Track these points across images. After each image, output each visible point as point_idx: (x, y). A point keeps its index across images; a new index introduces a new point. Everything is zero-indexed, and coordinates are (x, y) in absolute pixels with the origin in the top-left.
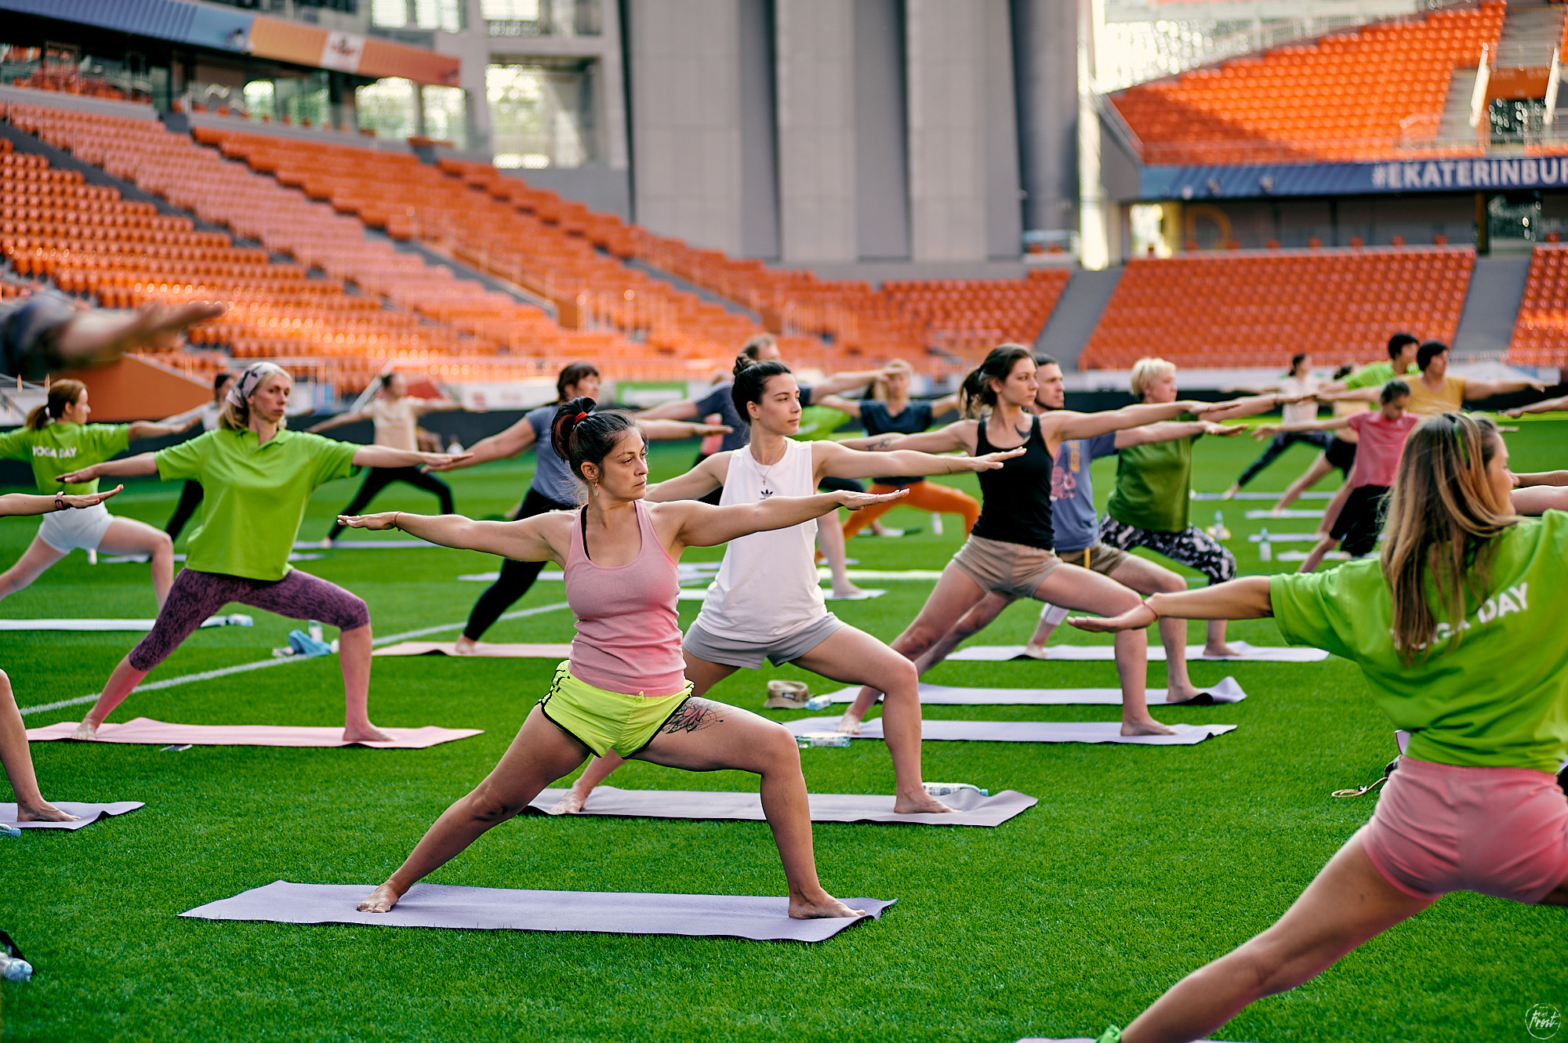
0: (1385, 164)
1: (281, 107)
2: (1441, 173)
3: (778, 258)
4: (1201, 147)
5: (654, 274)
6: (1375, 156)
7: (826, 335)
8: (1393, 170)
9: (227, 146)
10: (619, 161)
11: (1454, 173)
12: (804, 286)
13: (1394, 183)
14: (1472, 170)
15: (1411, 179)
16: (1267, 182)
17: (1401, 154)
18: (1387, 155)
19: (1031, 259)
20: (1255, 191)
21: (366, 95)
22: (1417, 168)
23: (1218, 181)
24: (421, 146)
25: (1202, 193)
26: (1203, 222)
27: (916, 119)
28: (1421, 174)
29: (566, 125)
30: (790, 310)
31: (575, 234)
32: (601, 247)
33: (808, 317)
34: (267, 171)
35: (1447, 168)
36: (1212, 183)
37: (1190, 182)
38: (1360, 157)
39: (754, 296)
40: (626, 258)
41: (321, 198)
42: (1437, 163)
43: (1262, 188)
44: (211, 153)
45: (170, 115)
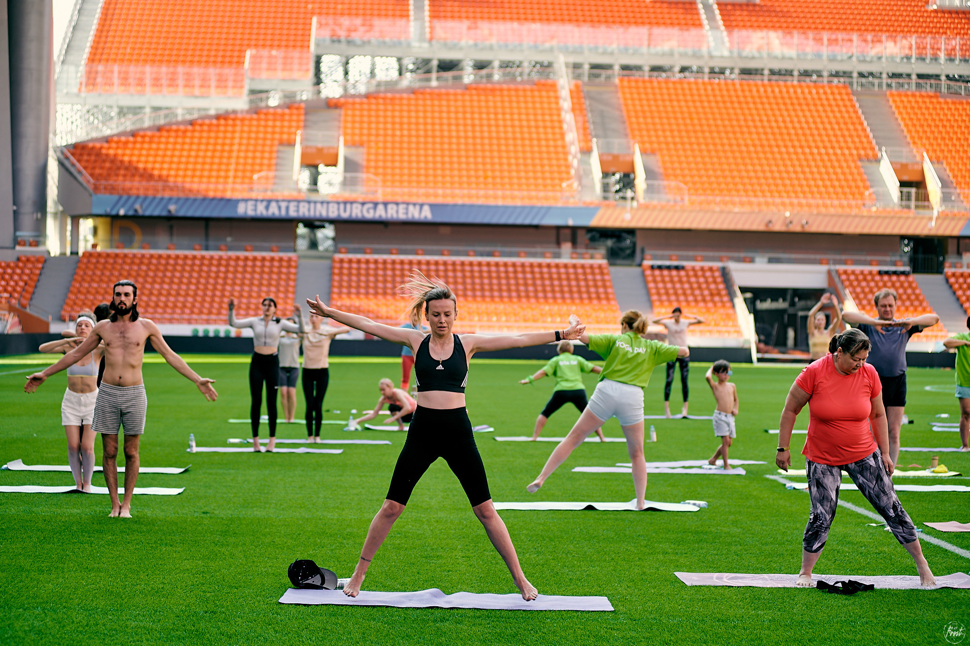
0: (246, 200)
2: (280, 208)
4: (128, 184)
6: (237, 195)
8: (250, 204)
11: (287, 208)
13: (251, 213)
14: (298, 207)
15: (261, 211)
16: (172, 208)
17: (254, 195)
18: (246, 195)
19: (19, 249)
20: (164, 213)
22: (265, 204)
23: (141, 205)
25: (131, 213)
26: (124, 231)
28: (267, 208)
35: (283, 205)
36: (137, 206)
37: (123, 206)
38: (228, 195)
42: (277, 201)
43: (169, 211)
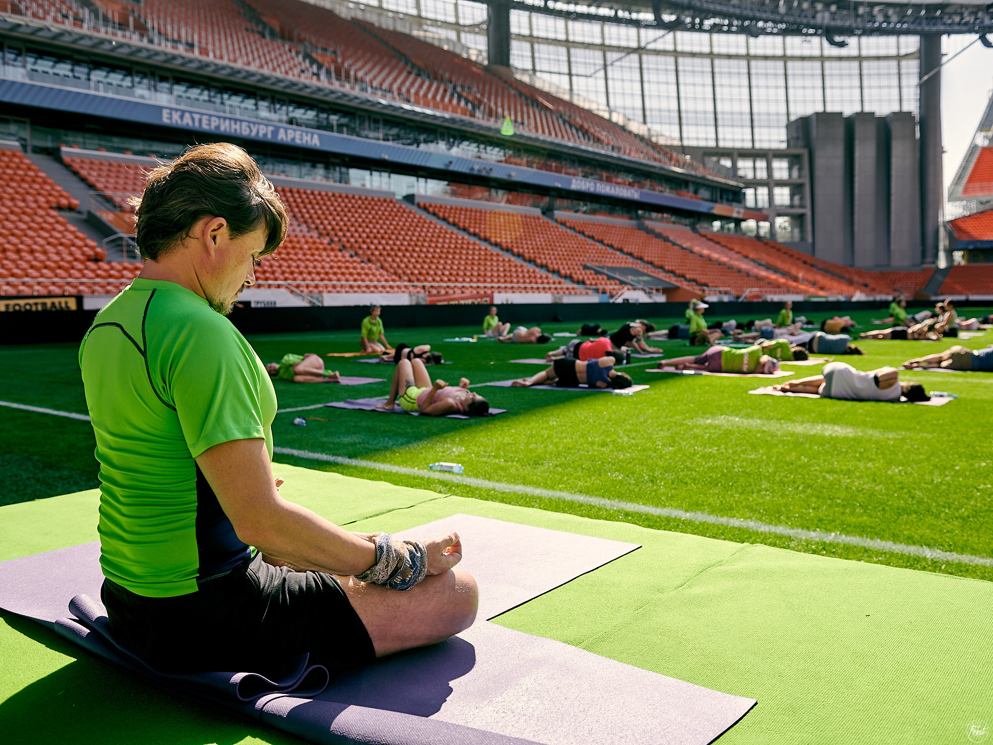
1: (722, 227)
3: (852, 266)
5: (819, 269)
7: (866, 285)
9: (709, 237)
10: (810, 240)
12: (859, 273)
19: (925, 266)
21: (744, 225)
24: (758, 237)
26: (975, 256)
27: (893, 228)
29: (797, 231)
30: (856, 278)
31: (798, 259)
32: (805, 262)
33: (861, 281)
34: (718, 243)
39: (847, 276)
40: (812, 265)
41: (731, 249)
44: (704, 239)
45: (694, 229)
